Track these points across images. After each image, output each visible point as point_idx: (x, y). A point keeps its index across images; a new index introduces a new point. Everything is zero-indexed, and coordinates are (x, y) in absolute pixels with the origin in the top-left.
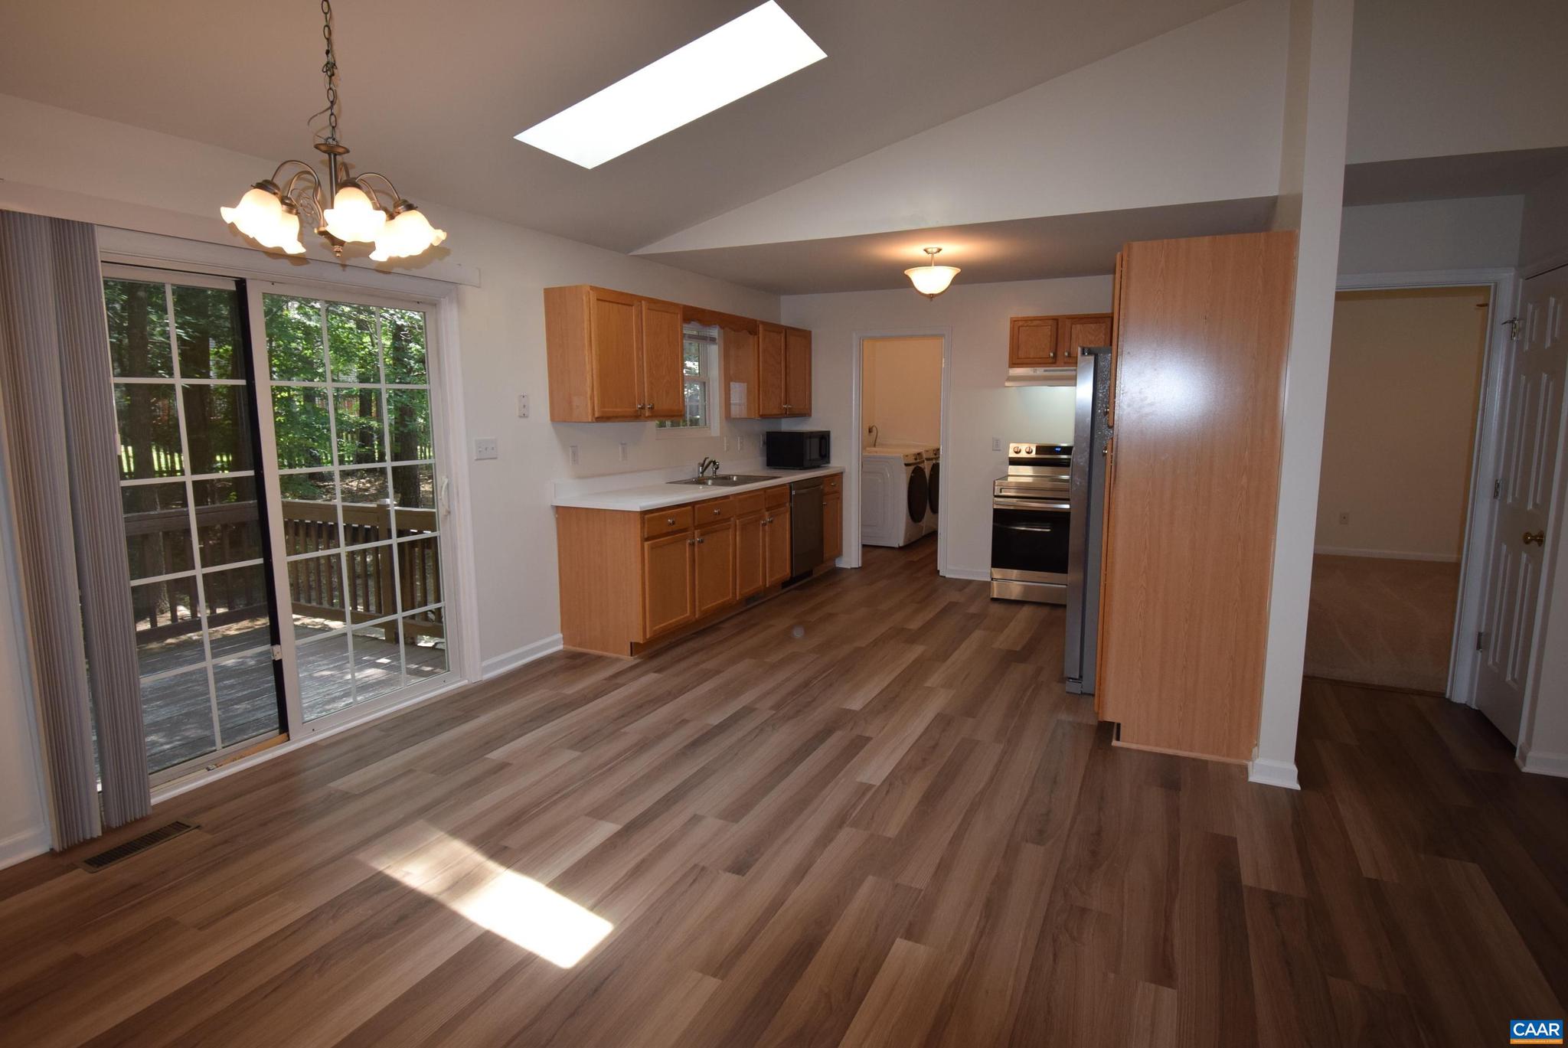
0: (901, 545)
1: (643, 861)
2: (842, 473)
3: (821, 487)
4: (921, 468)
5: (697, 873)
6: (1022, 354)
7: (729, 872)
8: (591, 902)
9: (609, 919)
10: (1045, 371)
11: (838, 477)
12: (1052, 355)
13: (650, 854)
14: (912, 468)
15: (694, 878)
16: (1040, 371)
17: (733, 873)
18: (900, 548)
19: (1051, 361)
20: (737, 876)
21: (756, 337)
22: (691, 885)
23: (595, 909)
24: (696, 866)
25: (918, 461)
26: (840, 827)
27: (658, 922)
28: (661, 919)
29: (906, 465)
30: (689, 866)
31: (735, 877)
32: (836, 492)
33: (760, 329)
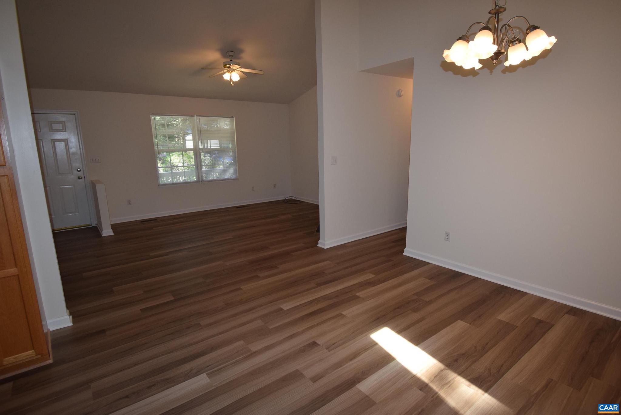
1: (351, 360)
5: (330, 347)
7: (318, 344)
8: (376, 347)
9: (371, 339)
13: (347, 362)
15: (333, 346)
17: (317, 343)
20: (316, 342)
22: (336, 343)
23: (375, 343)
24: (330, 351)
26: (255, 352)
27: (354, 332)
28: (352, 333)
30: (332, 352)
31: (317, 342)
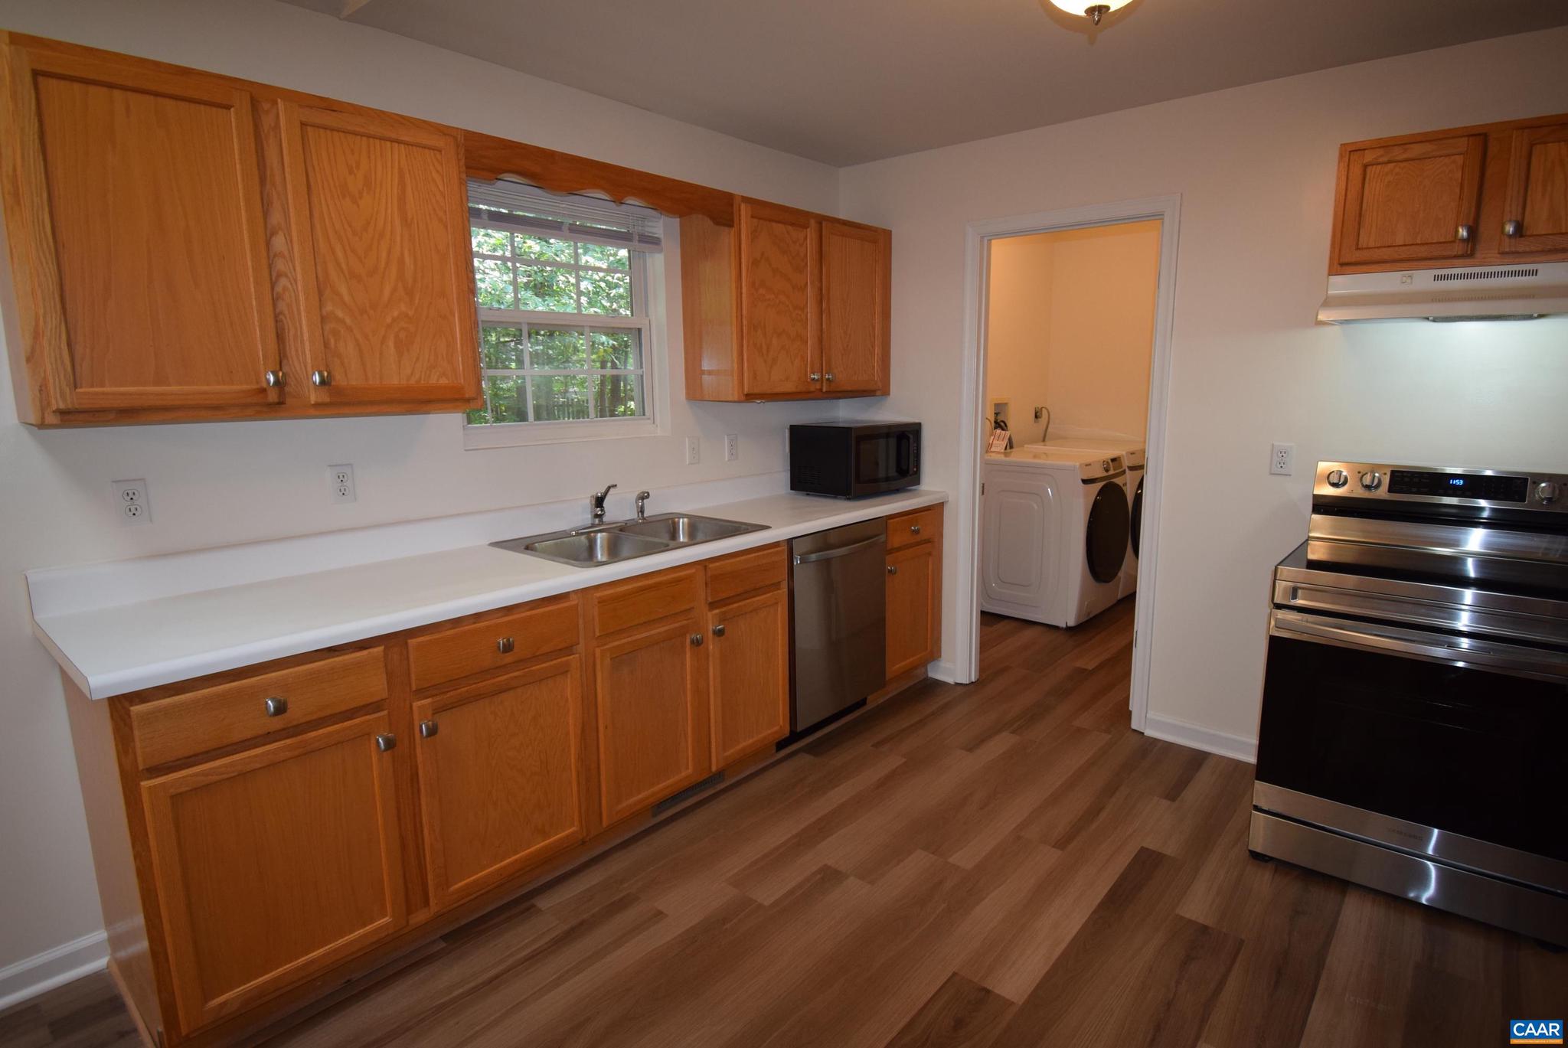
0: (1072, 623)
2: (941, 505)
3: (882, 538)
4: (1117, 486)
6: (1368, 238)
10: (1437, 278)
11: (935, 512)
12: (1463, 233)
14: (1099, 486)
16: (1423, 279)
18: (1068, 629)
19: (1458, 249)
21: (733, 230)
25: (1111, 472)
29: (1085, 482)
32: (928, 541)
33: (743, 213)
